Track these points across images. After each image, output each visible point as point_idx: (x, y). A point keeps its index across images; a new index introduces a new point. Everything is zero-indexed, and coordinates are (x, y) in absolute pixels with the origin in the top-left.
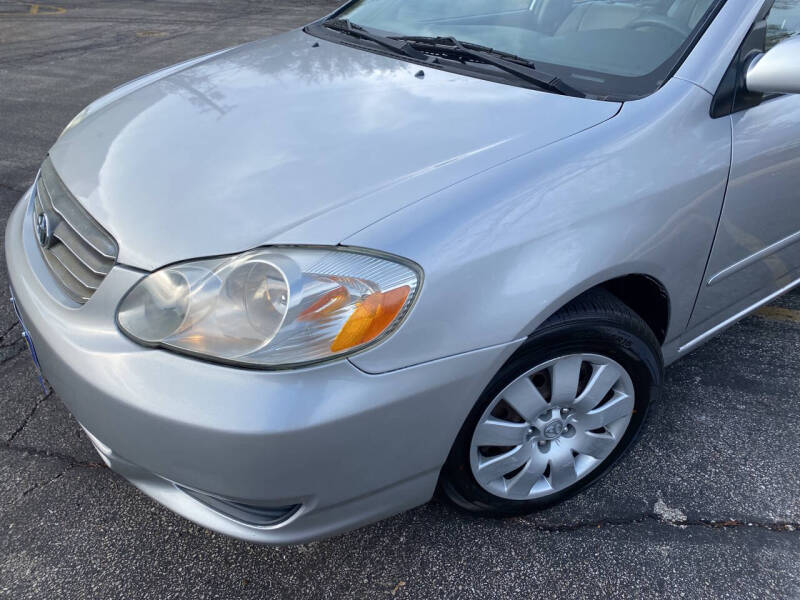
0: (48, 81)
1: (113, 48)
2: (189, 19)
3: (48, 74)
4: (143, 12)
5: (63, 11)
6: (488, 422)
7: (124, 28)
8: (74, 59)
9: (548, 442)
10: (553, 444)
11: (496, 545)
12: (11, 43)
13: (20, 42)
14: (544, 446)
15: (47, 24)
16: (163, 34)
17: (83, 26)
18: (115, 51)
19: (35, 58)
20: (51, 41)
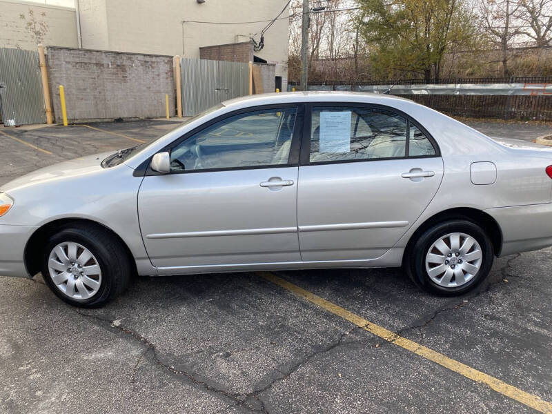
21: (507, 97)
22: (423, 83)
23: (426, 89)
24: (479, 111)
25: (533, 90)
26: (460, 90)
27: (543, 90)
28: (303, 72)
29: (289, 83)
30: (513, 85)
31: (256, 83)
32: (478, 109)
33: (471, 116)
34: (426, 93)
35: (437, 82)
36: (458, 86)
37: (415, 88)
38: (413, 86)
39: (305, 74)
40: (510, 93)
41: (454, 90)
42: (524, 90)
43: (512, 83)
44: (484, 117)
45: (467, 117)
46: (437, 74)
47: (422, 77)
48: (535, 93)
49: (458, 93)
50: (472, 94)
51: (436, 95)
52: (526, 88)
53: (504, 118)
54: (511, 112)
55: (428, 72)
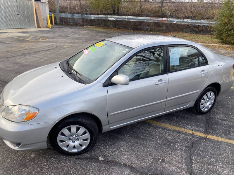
0: (35, 59)
1: (54, 50)
2: (75, 42)
3: (36, 57)
4: (65, 40)
5: (47, 40)
6: (60, 136)
7: (58, 44)
8: (43, 53)
9: (75, 141)
10: (76, 142)
11: (65, 160)
12: (32, 49)
13: (34, 48)
14: (74, 142)
15: (41, 43)
16: (67, 46)
17: (49, 44)
18: (53, 51)
19: (35, 53)
20: (41, 48)
21: (144, 22)
22: (112, 15)
23: (114, 18)
24: (135, 27)
25: (153, 20)
26: (127, 19)
27: (157, 20)
28: (57, 6)
29: (50, 11)
30: (147, 18)
31: (37, 11)
32: (134, 27)
33: (132, 29)
34: (114, 19)
35: (118, 15)
36: (127, 17)
37: (110, 17)
38: (109, 16)
39: (58, 7)
40: (145, 21)
41: (125, 18)
42: (150, 20)
43: (146, 17)
44: (137, 30)
45: (131, 30)
46: (118, 11)
47: (112, 12)
48: (154, 21)
49: (127, 20)
50: (132, 20)
51: (118, 20)
52: (151, 19)
53: (144, 31)
54: (146, 28)
55: (114, 10)
